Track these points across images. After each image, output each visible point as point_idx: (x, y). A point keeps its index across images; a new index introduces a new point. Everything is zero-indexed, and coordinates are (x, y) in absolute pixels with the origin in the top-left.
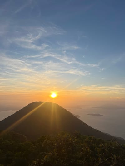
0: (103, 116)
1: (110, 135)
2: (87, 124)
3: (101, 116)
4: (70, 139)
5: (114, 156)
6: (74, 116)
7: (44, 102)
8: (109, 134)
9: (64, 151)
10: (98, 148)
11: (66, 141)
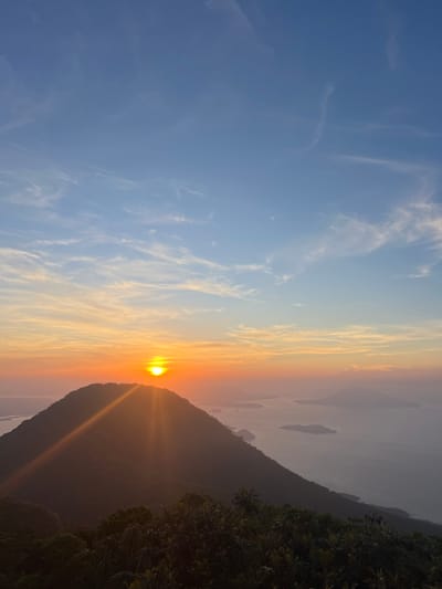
0: (334, 432)
1: (360, 501)
2: (279, 462)
3: (328, 431)
4: (223, 519)
5: (378, 575)
6: (234, 437)
7: (136, 387)
8: (358, 498)
9: (199, 563)
10: (321, 550)
11: (206, 527)
